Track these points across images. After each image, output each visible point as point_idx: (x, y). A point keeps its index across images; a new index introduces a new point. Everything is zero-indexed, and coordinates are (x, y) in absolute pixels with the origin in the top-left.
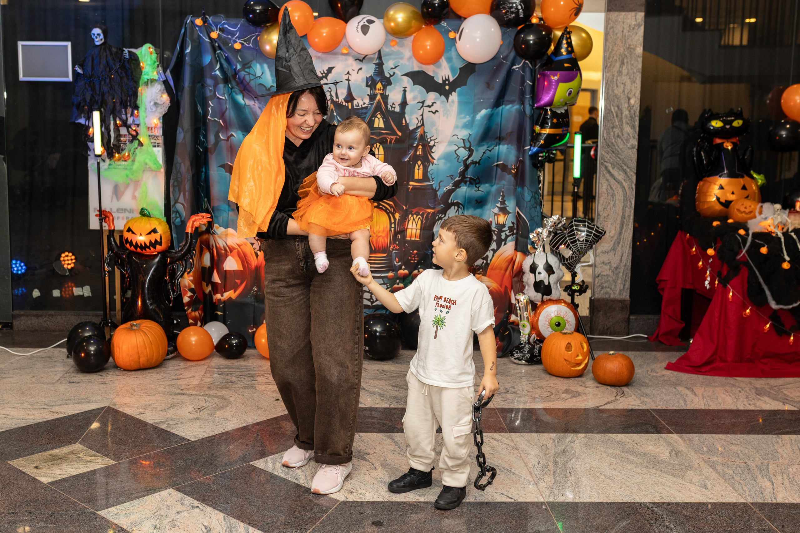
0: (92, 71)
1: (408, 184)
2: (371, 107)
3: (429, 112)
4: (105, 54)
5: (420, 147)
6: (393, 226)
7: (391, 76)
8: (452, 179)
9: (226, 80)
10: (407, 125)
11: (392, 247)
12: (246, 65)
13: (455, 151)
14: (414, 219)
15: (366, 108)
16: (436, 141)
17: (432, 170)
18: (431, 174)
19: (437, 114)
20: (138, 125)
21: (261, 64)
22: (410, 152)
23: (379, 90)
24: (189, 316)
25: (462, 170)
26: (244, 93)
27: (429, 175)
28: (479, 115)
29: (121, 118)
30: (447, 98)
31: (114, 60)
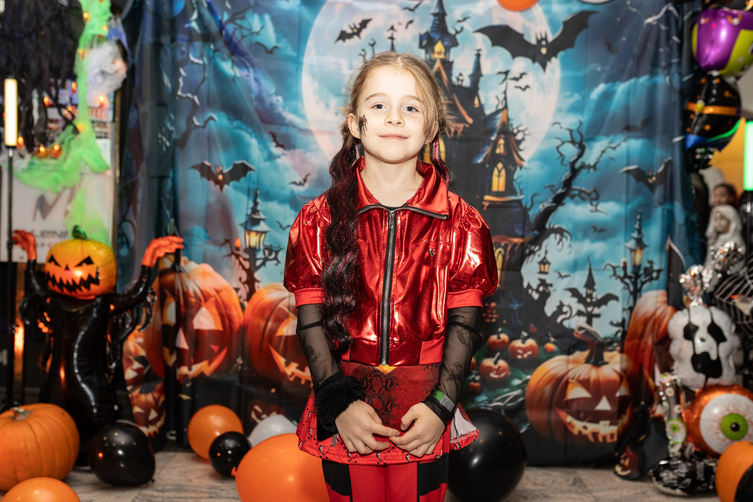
1: (482, 200)
3: (516, 87)
5: (502, 142)
8: (552, 190)
9: (207, 38)
10: (481, 107)
12: (237, 15)
13: (558, 148)
16: (526, 132)
17: (520, 177)
18: (519, 184)
19: (528, 90)
20: (76, 106)
21: (261, 15)
22: (484, 150)
23: (439, 53)
24: (135, 401)
25: (568, 177)
26: (235, 58)
27: (515, 185)
28: (596, 93)
29: (50, 95)
30: (544, 66)
31: (46, 8)
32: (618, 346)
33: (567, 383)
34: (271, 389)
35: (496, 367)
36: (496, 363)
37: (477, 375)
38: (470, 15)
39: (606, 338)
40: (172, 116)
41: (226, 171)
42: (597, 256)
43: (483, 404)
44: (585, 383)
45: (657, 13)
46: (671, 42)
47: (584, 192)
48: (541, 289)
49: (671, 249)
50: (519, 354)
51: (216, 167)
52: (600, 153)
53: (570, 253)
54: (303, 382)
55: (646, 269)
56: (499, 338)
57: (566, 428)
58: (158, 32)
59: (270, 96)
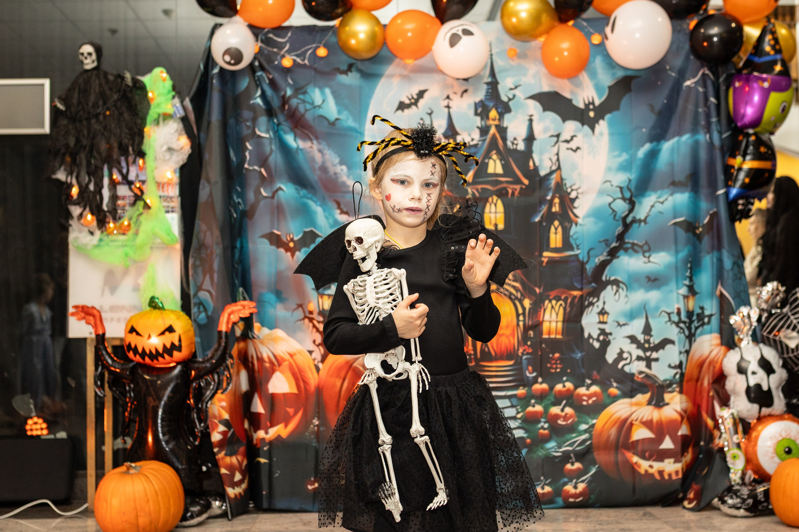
0: (78, 105)
1: (541, 255)
2: (483, 144)
3: (568, 149)
4: (97, 82)
5: (557, 200)
6: (521, 318)
7: (510, 100)
8: (606, 245)
9: (270, 112)
10: (536, 169)
11: (521, 351)
12: (299, 90)
13: (610, 204)
14: (552, 307)
15: (476, 146)
16: (580, 191)
17: (576, 233)
18: (576, 240)
19: (579, 151)
20: (143, 182)
21: (321, 89)
22: (541, 209)
23: (494, 120)
24: (220, 463)
25: (620, 232)
26: (298, 131)
27: (572, 240)
28: (642, 152)
29: (120, 172)
30: (593, 129)
31: (111, 89)
32: (677, 387)
33: (631, 424)
35: (563, 414)
36: (562, 410)
37: (545, 422)
38: (521, 83)
39: (665, 380)
40: (239, 189)
41: (296, 238)
42: (652, 304)
43: (553, 450)
44: (648, 424)
45: (694, 77)
46: (709, 103)
47: (637, 245)
48: (601, 338)
49: (722, 295)
50: (584, 400)
51: (286, 235)
52: (649, 208)
53: (627, 302)
55: (698, 315)
56: (564, 386)
57: (633, 468)
59: (334, 165)
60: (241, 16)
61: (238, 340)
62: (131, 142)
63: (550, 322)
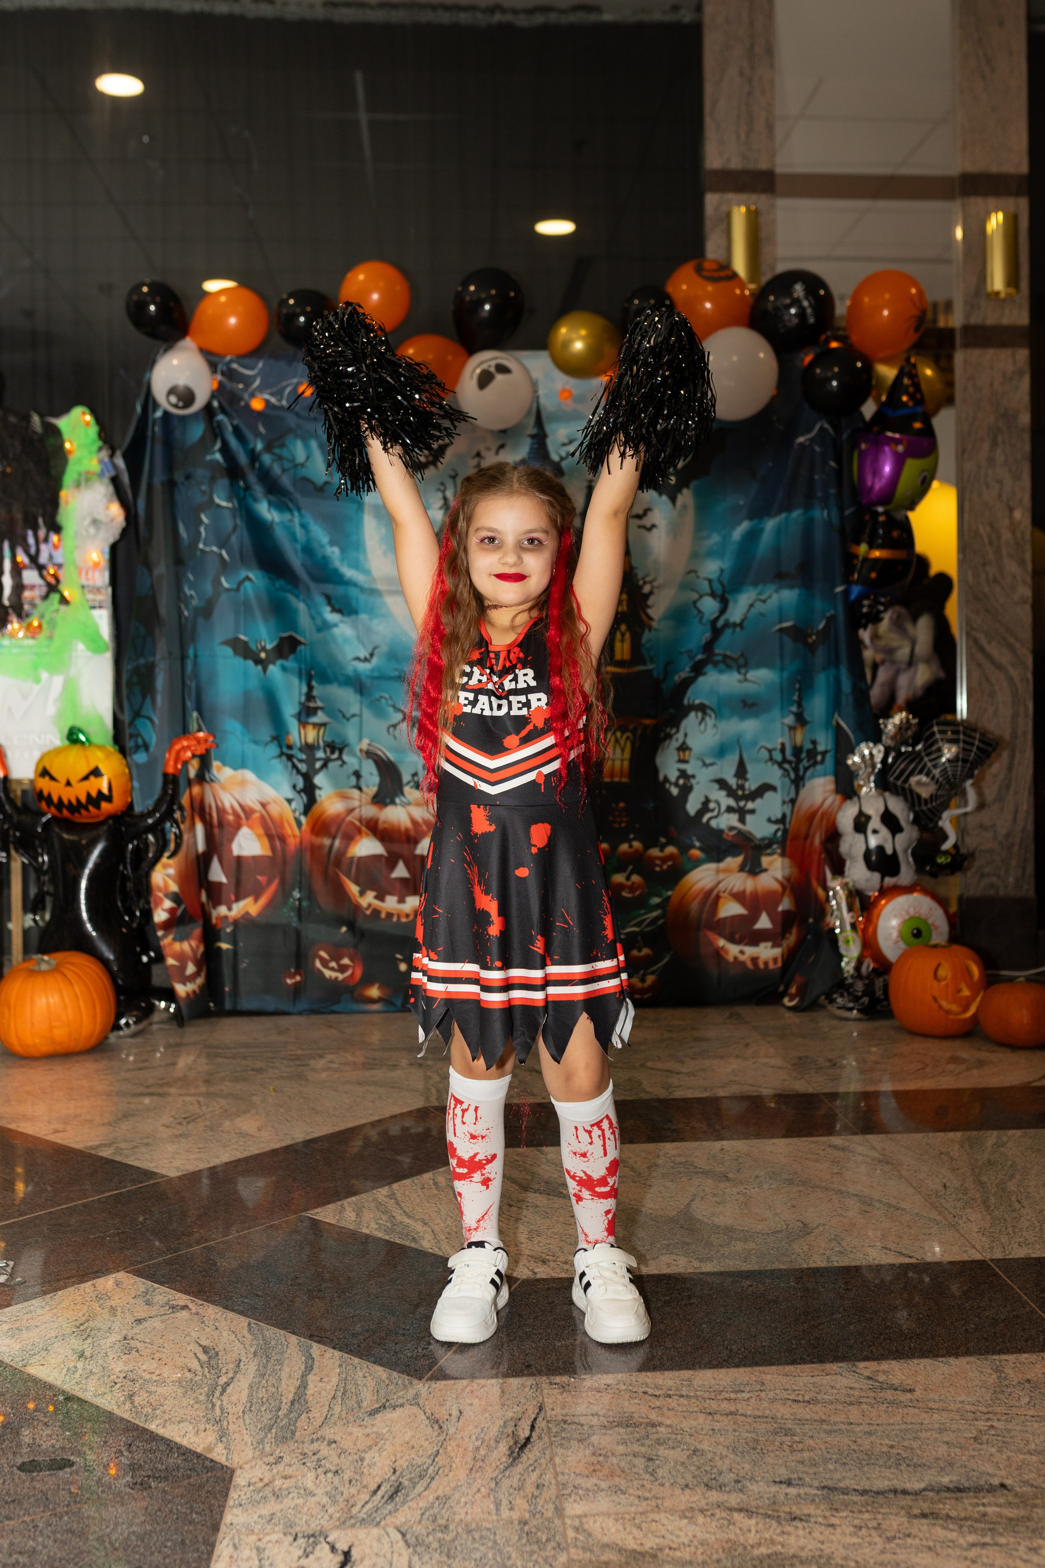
3: (639, 527)
7: (561, 460)
8: (689, 657)
9: (234, 471)
12: (274, 442)
13: (694, 603)
14: (617, 741)
16: (655, 584)
18: (649, 650)
20: (59, 566)
21: (305, 441)
24: (167, 951)
25: (708, 639)
26: (271, 497)
27: (643, 651)
28: (738, 532)
29: (27, 552)
30: (674, 499)
31: (12, 437)
32: (779, 847)
33: (718, 897)
34: (340, 927)
35: (629, 883)
36: (628, 878)
38: (577, 437)
39: (763, 839)
40: (191, 577)
41: (269, 647)
42: (748, 737)
44: (740, 896)
45: (809, 432)
46: (828, 468)
47: (730, 657)
48: (681, 782)
49: (838, 726)
50: (657, 865)
51: (255, 641)
52: (746, 608)
53: (715, 734)
54: (383, 915)
55: (809, 751)
56: (631, 846)
57: (718, 954)
58: (170, 466)
59: (322, 546)
60: (193, 339)
61: (190, 783)
62: (40, 511)
63: (613, 760)
